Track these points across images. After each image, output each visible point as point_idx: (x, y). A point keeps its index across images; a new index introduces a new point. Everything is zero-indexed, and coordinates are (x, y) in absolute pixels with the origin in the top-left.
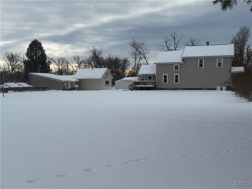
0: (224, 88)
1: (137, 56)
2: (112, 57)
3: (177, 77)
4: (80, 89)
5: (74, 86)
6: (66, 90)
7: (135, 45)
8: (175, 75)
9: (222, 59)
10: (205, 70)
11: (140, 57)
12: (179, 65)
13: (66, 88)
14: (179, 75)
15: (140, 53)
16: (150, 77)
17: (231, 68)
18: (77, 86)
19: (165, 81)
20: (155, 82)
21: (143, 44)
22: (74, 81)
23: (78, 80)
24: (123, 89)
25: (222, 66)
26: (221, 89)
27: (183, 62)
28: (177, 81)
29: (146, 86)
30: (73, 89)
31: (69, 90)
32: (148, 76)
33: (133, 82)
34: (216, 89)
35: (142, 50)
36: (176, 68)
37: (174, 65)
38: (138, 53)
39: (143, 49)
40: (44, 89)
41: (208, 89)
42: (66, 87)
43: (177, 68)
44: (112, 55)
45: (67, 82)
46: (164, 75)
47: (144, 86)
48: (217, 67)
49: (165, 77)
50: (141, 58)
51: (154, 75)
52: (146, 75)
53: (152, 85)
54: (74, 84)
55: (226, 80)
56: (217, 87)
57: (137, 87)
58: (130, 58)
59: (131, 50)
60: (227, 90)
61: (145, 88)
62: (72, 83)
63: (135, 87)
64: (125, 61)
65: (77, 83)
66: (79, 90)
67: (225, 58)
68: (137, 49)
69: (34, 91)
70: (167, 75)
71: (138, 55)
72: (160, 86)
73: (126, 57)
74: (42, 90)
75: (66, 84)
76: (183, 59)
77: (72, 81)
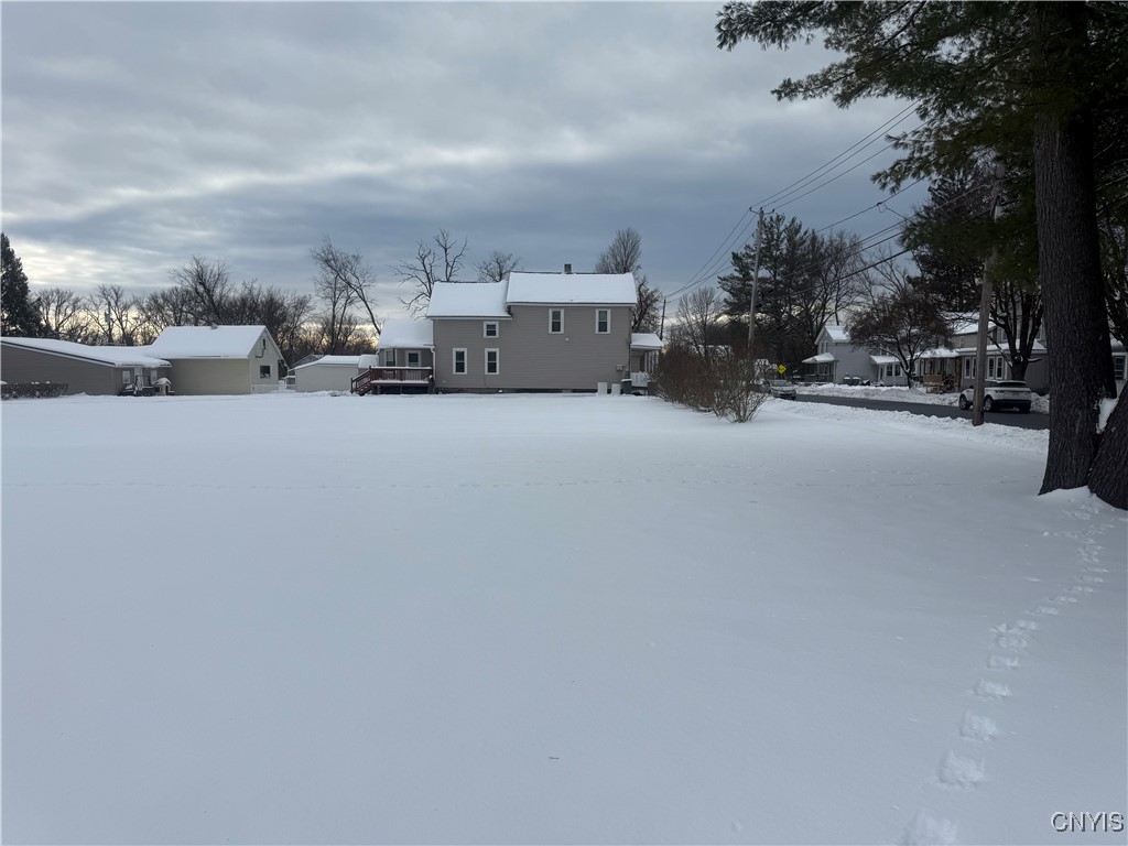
0: (616, 387)
1: (337, 292)
2: (255, 292)
3: (492, 356)
4: (174, 390)
5: (153, 383)
6: (131, 394)
7: (329, 261)
8: (487, 350)
9: (609, 311)
10: (567, 339)
11: (349, 297)
12: (497, 324)
13: (131, 387)
14: (497, 350)
15: (349, 284)
16: (413, 356)
17: (630, 337)
18: (164, 381)
19: (460, 368)
20: (431, 372)
21: (357, 258)
22: (154, 367)
23: (168, 363)
24: (331, 392)
25: (609, 331)
26: (609, 391)
27: (508, 315)
28: (492, 368)
30: (151, 391)
31: (139, 394)
32: (407, 353)
33: (361, 370)
34: (595, 391)
35: (354, 274)
36: (491, 332)
37: (485, 324)
38: (340, 284)
39: (358, 275)
40: (48, 391)
41: (574, 391)
42: (127, 385)
43: (493, 333)
44: (255, 285)
45: (130, 369)
46: (455, 350)
47: (397, 381)
48: (596, 333)
49: (460, 356)
50: (349, 301)
51: (426, 352)
52: (402, 350)
53: (423, 378)
54: (154, 374)
55: (619, 366)
56: (599, 384)
57: (375, 386)
58: (316, 298)
59: (319, 272)
60: (622, 392)
61: (402, 387)
62: (146, 371)
63: (371, 384)
64: (301, 305)
65: (163, 371)
66: (173, 394)
67: (617, 308)
68: (338, 272)
69: (15, 397)
70: (465, 350)
71: (342, 291)
72: (443, 383)
73: (300, 294)
74: (42, 396)
75: (126, 375)
76: (509, 307)
77: (147, 366)
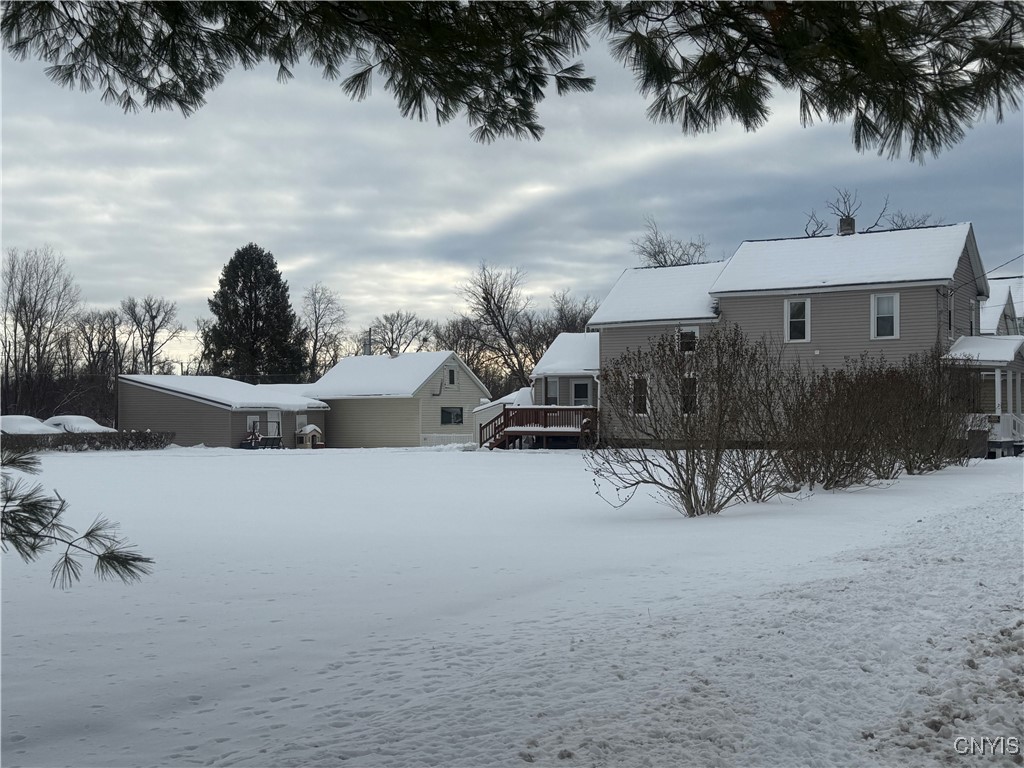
3: (690, 385)
5: (297, 431)
9: (897, 297)
10: (817, 352)
12: (697, 331)
16: (582, 387)
17: (940, 341)
18: (310, 428)
19: (641, 406)
23: (323, 403)
25: (897, 335)
27: (715, 315)
28: (690, 405)
29: (549, 429)
32: (573, 383)
45: (260, 413)
46: (632, 376)
47: (540, 429)
48: (872, 338)
49: (640, 385)
52: (564, 379)
54: (299, 419)
57: (510, 436)
61: (548, 438)
62: (288, 416)
63: (504, 433)
66: (323, 447)
67: (910, 290)
70: (647, 377)
72: (616, 429)
74: (137, 447)
76: (718, 301)
